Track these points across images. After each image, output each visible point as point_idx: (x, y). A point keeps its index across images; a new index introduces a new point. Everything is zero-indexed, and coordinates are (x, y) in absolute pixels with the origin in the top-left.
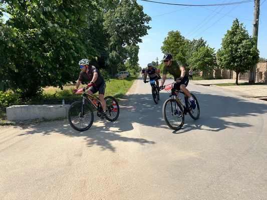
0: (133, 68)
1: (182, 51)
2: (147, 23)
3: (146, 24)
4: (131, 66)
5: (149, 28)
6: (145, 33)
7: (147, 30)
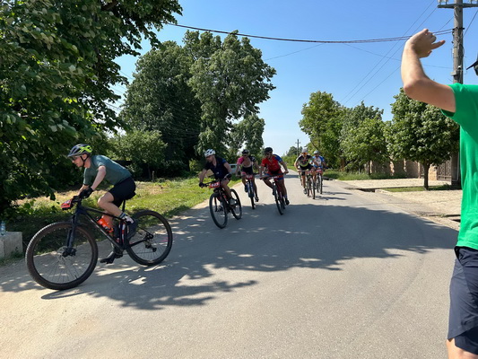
2: (269, 80)
5: (272, 88)
7: (269, 91)
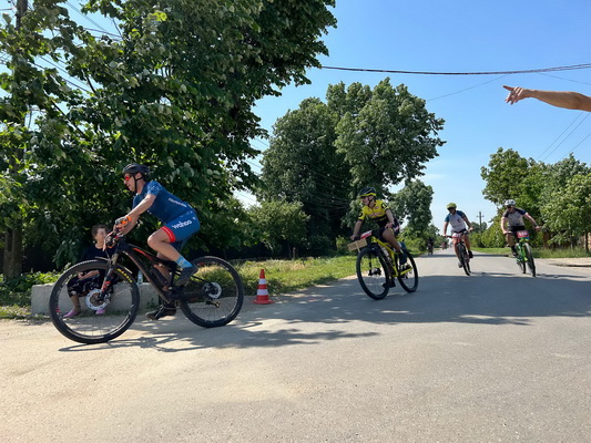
0: (419, 236)
1: (528, 190)
2: (436, 133)
3: (431, 135)
4: (413, 232)
5: (441, 143)
6: (431, 154)
7: (437, 147)
